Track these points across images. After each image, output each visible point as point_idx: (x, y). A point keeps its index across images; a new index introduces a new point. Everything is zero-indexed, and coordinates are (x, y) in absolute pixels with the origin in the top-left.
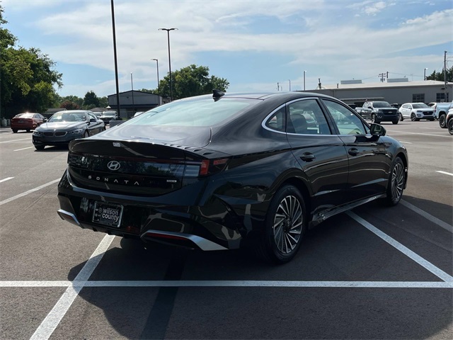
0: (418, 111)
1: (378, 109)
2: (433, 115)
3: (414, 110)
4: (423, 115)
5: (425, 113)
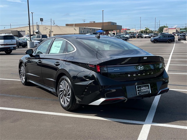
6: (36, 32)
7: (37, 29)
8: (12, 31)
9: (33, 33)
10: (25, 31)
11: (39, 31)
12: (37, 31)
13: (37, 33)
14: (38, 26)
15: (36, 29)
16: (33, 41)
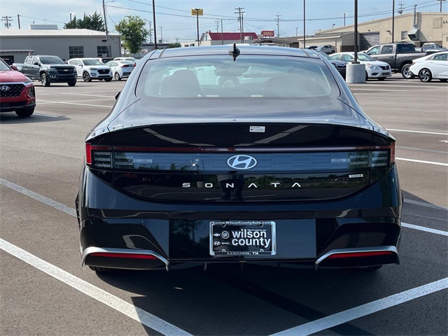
0: (92, 69)
1: (49, 66)
2: (109, 74)
3: (87, 68)
4: (98, 75)
5: (100, 71)
6: (409, 35)
7: (415, 26)
8: (342, 33)
9: (403, 38)
10: (378, 33)
11: (419, 31)
12: (414, 31)
13: (412, 37)
14: (418, 16)
15: (412, 24)
16: (362, 63)
